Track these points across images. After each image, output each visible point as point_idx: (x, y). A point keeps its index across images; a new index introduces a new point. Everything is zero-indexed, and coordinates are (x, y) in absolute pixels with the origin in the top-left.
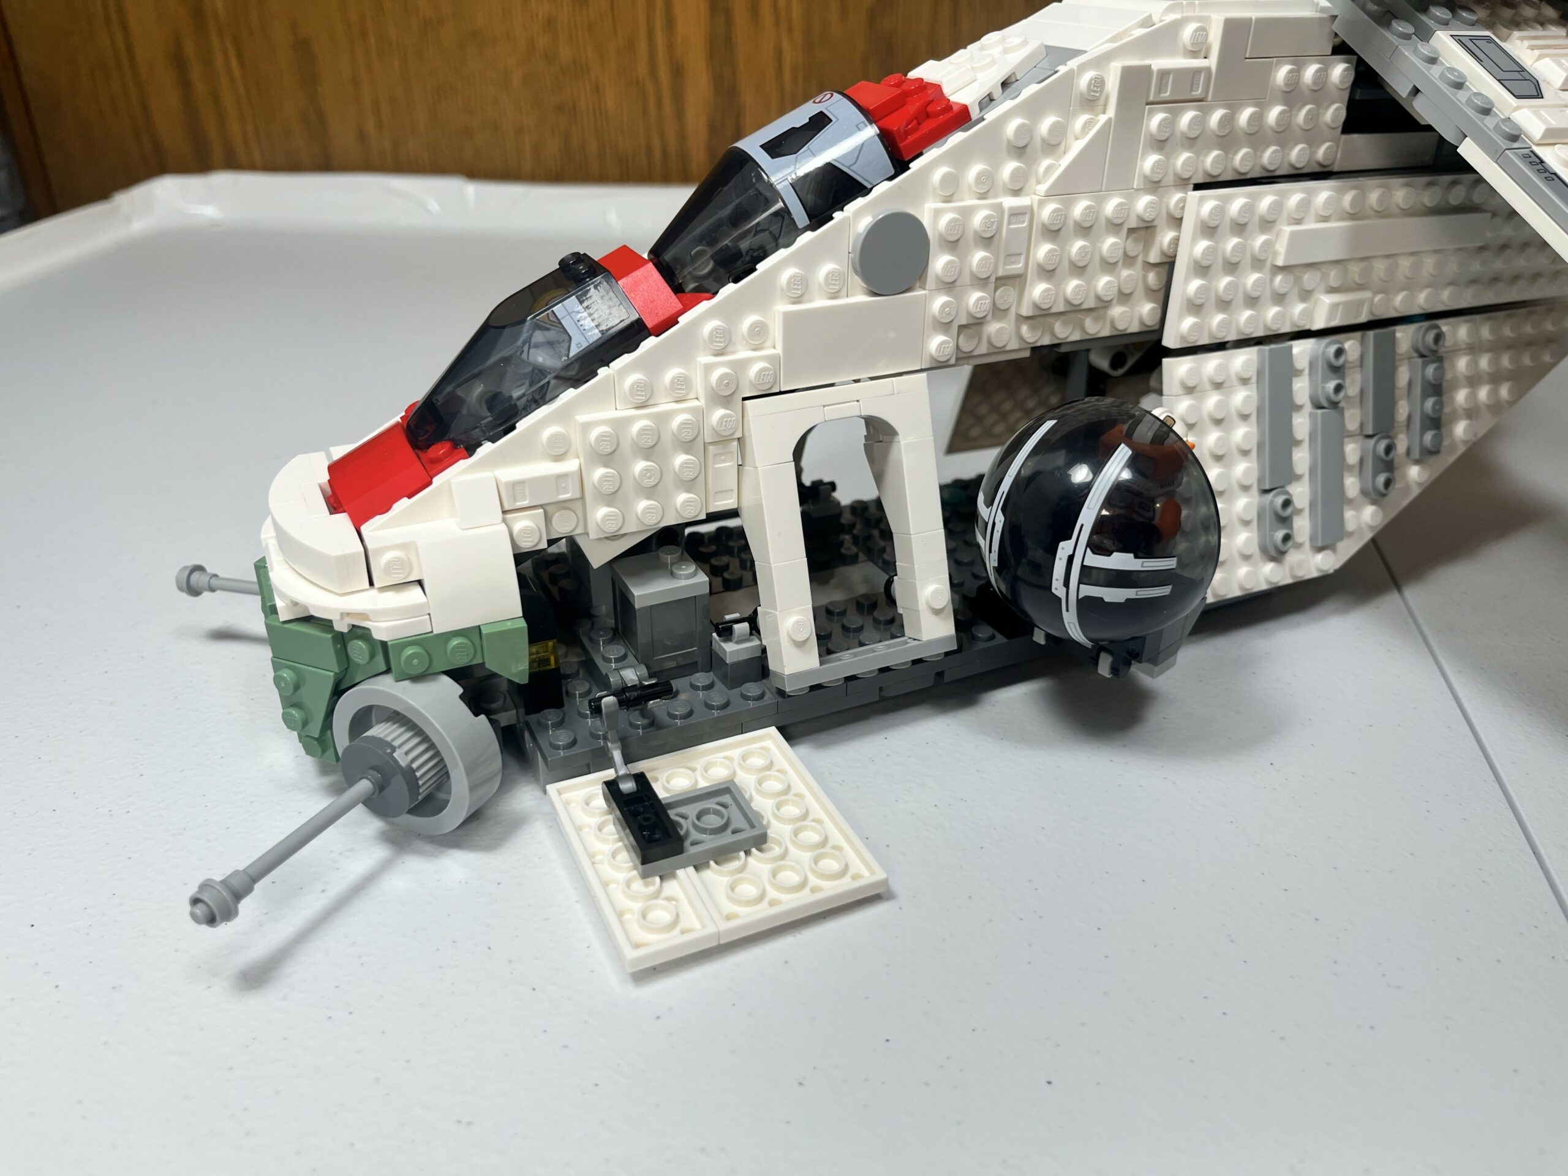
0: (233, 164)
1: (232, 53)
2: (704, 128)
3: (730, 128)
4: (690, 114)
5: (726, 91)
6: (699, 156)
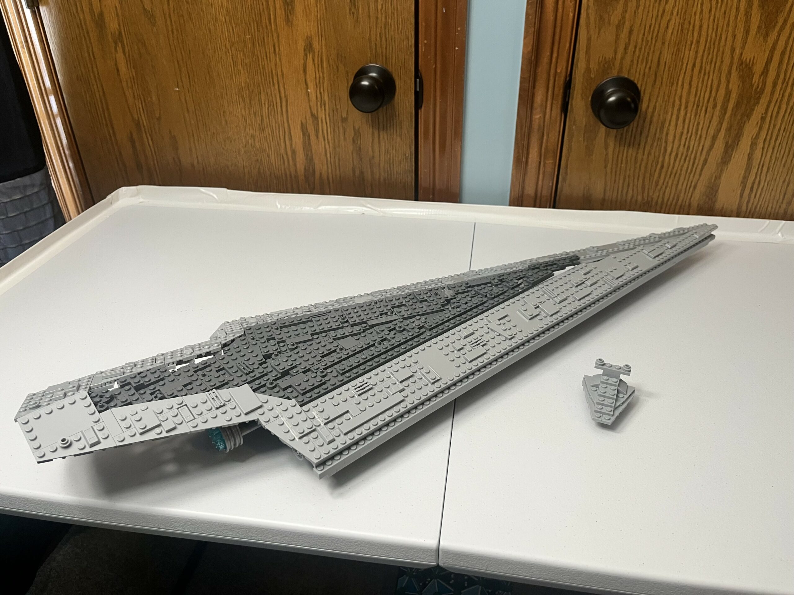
1: (150, 138)
2: (303, 169)
3: (311, 171)
4: (298, 166)
5: (309, 159)
6: (302, 178)
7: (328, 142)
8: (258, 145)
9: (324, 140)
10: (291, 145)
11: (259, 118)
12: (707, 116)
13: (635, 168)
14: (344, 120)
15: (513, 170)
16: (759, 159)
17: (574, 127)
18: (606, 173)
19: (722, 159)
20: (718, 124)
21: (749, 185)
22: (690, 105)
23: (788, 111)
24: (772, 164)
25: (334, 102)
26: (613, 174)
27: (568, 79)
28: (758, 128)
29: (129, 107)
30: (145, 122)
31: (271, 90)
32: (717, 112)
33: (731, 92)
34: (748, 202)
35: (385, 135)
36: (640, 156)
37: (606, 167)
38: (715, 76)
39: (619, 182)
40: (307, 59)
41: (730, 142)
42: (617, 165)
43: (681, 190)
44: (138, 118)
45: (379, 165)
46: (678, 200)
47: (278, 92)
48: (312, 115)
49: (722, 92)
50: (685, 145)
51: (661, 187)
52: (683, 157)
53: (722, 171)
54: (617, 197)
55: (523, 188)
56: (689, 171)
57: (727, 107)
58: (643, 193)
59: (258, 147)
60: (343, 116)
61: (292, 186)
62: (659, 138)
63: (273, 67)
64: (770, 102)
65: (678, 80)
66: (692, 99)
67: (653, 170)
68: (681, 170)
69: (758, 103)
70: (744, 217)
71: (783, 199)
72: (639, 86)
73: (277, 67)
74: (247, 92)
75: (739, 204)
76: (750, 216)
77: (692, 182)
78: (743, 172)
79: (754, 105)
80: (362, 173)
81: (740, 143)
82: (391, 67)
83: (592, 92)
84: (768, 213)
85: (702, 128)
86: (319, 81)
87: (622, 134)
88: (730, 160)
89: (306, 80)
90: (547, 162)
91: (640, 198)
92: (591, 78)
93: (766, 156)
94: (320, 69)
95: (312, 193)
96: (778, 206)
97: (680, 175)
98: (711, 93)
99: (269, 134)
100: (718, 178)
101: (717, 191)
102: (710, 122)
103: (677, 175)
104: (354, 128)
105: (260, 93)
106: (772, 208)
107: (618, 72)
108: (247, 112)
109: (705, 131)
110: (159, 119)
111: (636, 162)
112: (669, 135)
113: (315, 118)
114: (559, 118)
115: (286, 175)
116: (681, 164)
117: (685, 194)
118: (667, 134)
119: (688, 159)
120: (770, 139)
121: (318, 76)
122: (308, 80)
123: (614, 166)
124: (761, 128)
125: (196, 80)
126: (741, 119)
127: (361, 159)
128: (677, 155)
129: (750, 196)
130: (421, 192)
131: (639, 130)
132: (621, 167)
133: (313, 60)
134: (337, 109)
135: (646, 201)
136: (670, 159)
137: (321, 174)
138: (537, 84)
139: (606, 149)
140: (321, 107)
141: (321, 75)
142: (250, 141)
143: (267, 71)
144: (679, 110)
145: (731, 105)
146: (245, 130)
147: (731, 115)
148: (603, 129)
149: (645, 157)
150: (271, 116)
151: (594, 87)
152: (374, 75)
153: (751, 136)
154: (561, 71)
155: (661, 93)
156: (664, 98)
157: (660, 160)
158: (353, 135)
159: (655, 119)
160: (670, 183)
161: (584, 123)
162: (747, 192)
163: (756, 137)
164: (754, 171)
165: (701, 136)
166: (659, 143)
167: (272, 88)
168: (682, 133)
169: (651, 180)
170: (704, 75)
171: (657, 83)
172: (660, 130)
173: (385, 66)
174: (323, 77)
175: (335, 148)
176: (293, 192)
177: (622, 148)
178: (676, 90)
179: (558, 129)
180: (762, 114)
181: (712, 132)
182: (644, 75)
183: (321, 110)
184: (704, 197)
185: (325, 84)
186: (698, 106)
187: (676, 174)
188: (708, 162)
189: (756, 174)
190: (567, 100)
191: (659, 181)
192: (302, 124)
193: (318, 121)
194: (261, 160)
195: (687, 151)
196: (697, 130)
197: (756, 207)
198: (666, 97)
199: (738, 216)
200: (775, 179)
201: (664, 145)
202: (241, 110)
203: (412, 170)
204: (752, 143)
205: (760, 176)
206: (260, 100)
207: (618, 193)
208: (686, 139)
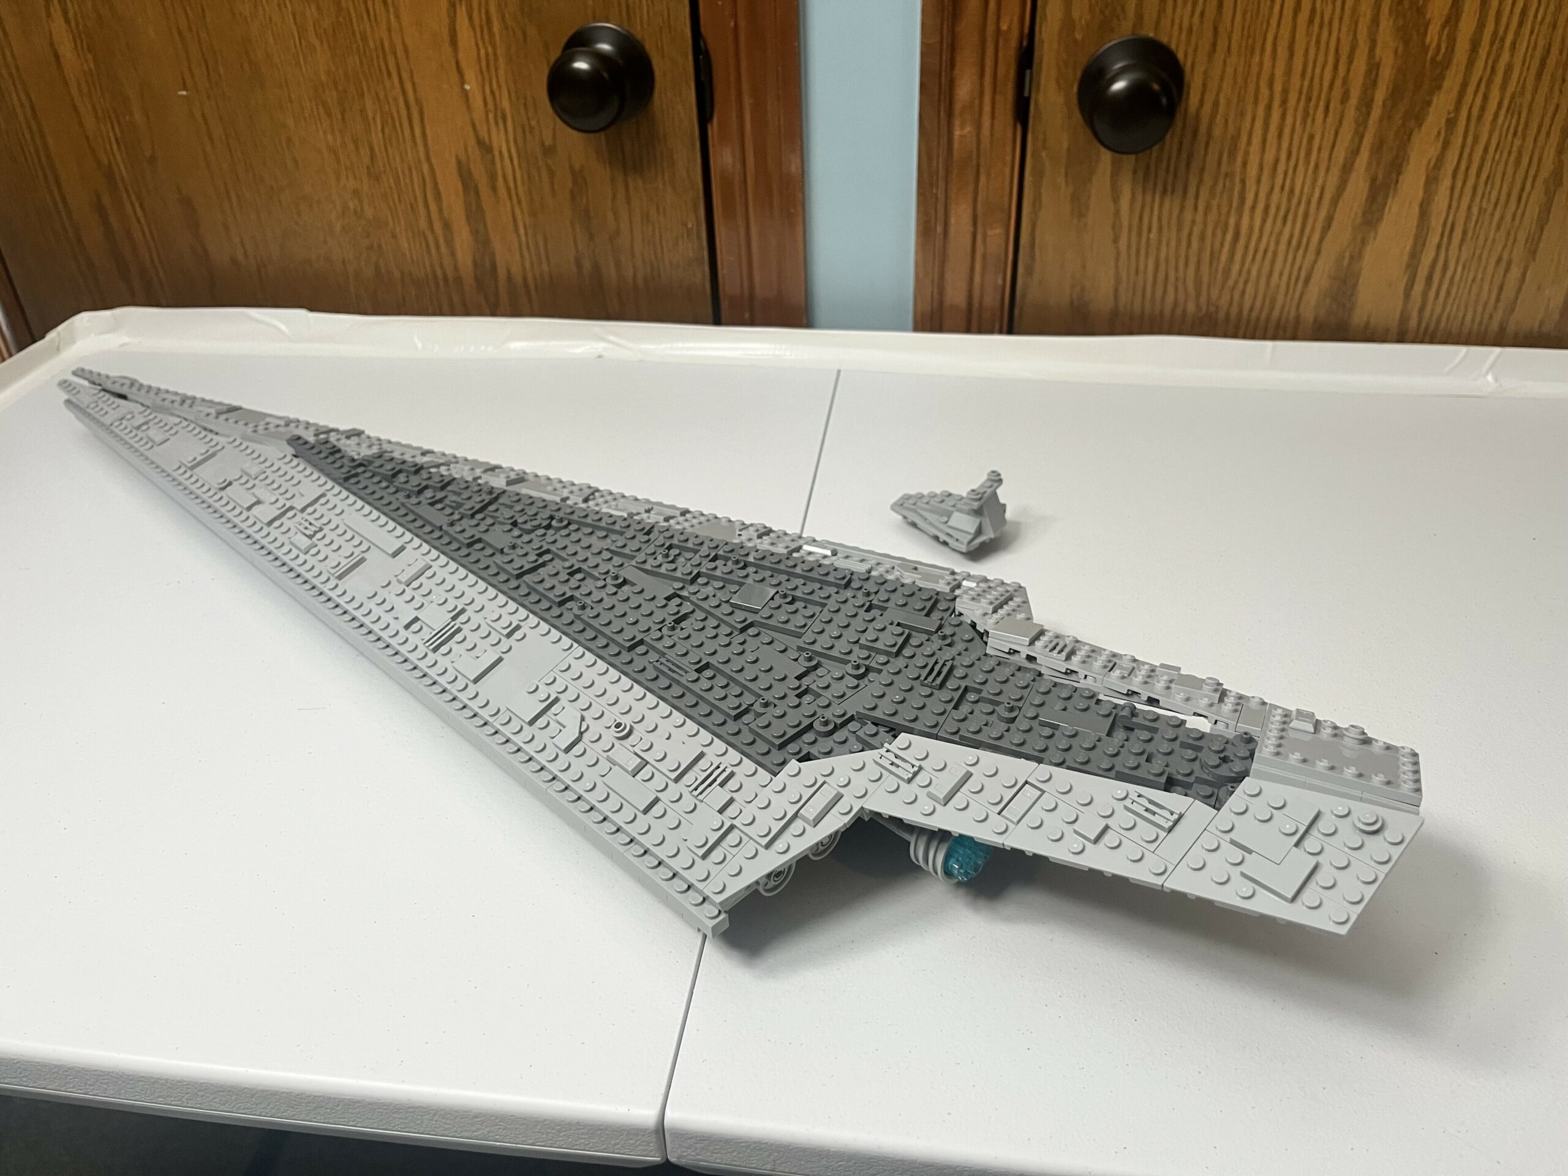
1: (137, 205)
2: (470, 263)
3: (488, 264)
4: (459, 254)
5: (482, 240)
6: (469, 281)
7: (519, 202)
8: (369, 213)
9: (510, 198)
10: (440, 210)
11: (365, 152)
12: (1330, 119)
13: (1179, 241)
14: (549, 151)
15: (917, 252)
16: (1444, 214)
17: (1044, 154)
18: (1118, 254)
19: (1364, 214)
20: (1352, 140)
21: (1422, 272)
22: (1293, 97)
23: (1506, 103)
24: (1473, 223)
25: (523, 111)
26: (1133, 256)
27: (1025, 43)
28: (1439, 145)
29: (87, 138)
30: (123, 168)
31: (385, 87)
32: (1351, 112)
33: (1378, 65)
34: (1422, 310)
35: (640, 182)
36: (1188, 215)
37: (1116, 240)
38: (1344, 29)
39: (1145, 273)
40: (455, 14)
41: (1380, 177)
42: (1139, 235)
43: (1278, 286)
44: (109, 162)
45: (632, 247)
46: (1272, 309)
47: (400, 94)
48: (480, 142)
49: (1360, 64)
50: (1283, 188)
51: (1236, 282)
52: (1282, 213)
53: (1364, 242)
54: (1143, 304)
55: (941, 293)
56: (1294, 242)
57: (1372, 100)
58: (1198, 295)
59: (371, 218)
60: (547, 144)
61: (450, 300)
62: (1226, 175)
63: (385, 36)
64: (1464, 85)
65: (1265, 39)
66: (1296, 81)
67: (1217, 246)
68: (1277, 243)
69: (1439, 87)
70: (1414, 341)
71: (1498, 300)
72: (1180, 56)
73: (393, 34)
74: (334, 93)
75: (1402, 313)
76: (1427, 338)
77: (1300, 269)
78: (1411, 242)
79: (1431, 93)
80: (596, 267)
81: (1401, 178)
82: (639, 27)
83: (1079, 74)
84: (1465, 331)
85: (1320, 149)
86: (488, 66)
87: (1148, 168)
88: (1379, 219)
89: (457, 63)
90: (990, 233)
91: (1191, 307)
92: (1075, 41)
93: (1458, 207)
94: (487, 37)
95: (493, 314)
96: (1486, 316)
97: (1275, 254)
98: (1336, 67)
99: (390, 188)
100: (1356, 257)
101: (1355, 285)
102: (1336, 133)
103: (1270, 255)
104: (571, 167)
105: (362, 95)
106: (1473, 320)
107: (1134, 26)
108: (339, 140)
109: (1325, 154)
110: (152, 160)
111: (1180, 229)
112: (1248, 166)
113: (485, 148)
114: (1010, 134)
115: (435, 277)
116: (1277, 230)
117: (1286, 295)
118: (1245, 164)
119: (1290, 217)
120: (1468, 168)
121: (482, 52)
122: (463, 64)
123: (1134, 239)
124: (1446, 145)
125: (222, 71)
126: (1403, 125)
127: (591, 237)
128: (1267, 208)
129: (1425, 294)
130: (724, 305)
131: (1184, 156)
132: (1148, 239)
133: (470, 18)
134: (531, 128)
135: (1204, 312)
136: (1252, 218)
137: (508, 271)
138: (958, 58)
139: (1116, 200)
140: (497, 123)
141: (490, 50)
142: (351, 205)
143: (372, 46)
144: (1269, 107)
145: (1380, 95)
146: (338, 179)
147: (1381, 119)
148: (1106, 156)
149: (1199, 217)
150: (391, 144)
151: (1083, 60)
152: (605, 47)
153: (1424, 162)
154: (1010, 28)
155: (1229, 70)
156: (1235, 83)
157: (1232, 221)
158: (570, 185)
159: (1217, 132)
160: (1254, 272)
161: (1065, 145)
162: (1419, 287)
163: (1436, 164)
164: (1434, 239)
165: (1317, 166)
166: (1228, 183)
167: (387, 83)
168: (1277, 161)
169: (1214, 265)
170: (1321, 27)
171: (1219, 48)
172: (1229, 156)
173: (626, 27)
174: (495, 54)
175: (533, 214)
176: (453, 313)
177: (1149, 198)
178: (1261, 64)
179: (1009, 158)
180: (1449, 113)
181: (1340, 154)
182: (1190, 31)
183: (498, 130)
184: (1328, 301)
185: (501, 72)
186: (1309, 99)
187: (1266, 251)
188: (1335, 224)
189: (1439, 247)
190: (1026, 94)
191: (1229, 269)
192: (459, 163)
193: (493, 156)
194: (380, 246)
195: (1289, 200)
196: (1308, 153)
197: (1439, 321)
198: (1240, 80)
199: (1401, 339)
200: (1480, 258)
201: (1237, 188)
202: (325, 133)
203: (703, 257)
204: (1428, 177)
205: (1447, 250)
206: (363, 111)
207: (1144, 296)
208: (1286, 173)
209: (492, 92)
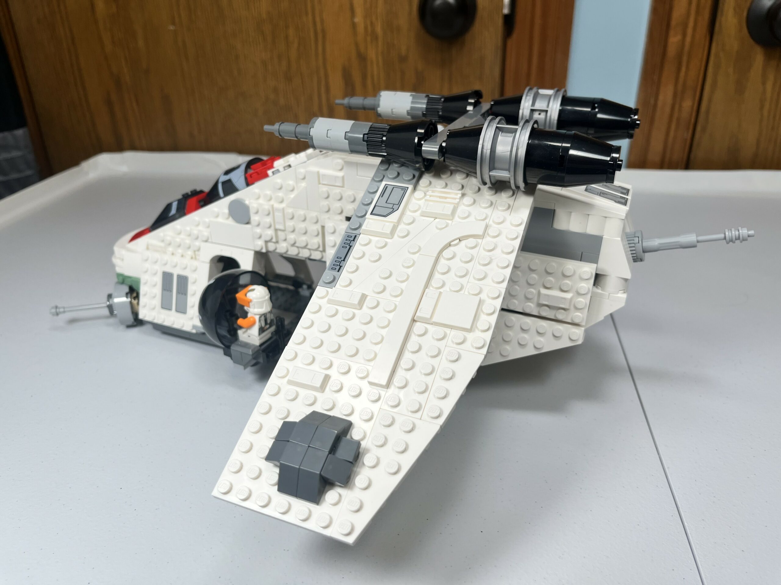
0: (134, 148)
1: (134, 101)
10: (328, 99)
11: (284, 63)
14: (403, 59)
17: (722, 55)
18: (762, 117)
25: (390, 34)
30: (127, 77)
31: (303, 22)
37: (762, 108)
39: (778, 129)
42: (776, 105)
44: (119, 72)
47: (312, 25)
48: (359, 54)
54: (774, 152)
60: (402, 55)
74: (270, 26)
83: (748, 4)
86: (371, 7)
89: (351, 5)
90: (683, 104)
104: (416, 71)
105: (288, 26)
108: (269, 56)
110: (147, 71)
113: (362, 58)
122: (355, 5)
125: (199, 13)
139: (764, 83)
140: (371, 42)
142: (271, 97)
146: (265, 80)
148: (760, 55)
150: (302, 57)
161: (736, 48)
167: (305, 19)
183: (372, 47)
185: (379, 9)
190: (715, 15)
192: (344, 68)
193: (366, 63)
202: (261, 51)
206: (287, 37)
207: (775, 144)
209: (372, 23)
